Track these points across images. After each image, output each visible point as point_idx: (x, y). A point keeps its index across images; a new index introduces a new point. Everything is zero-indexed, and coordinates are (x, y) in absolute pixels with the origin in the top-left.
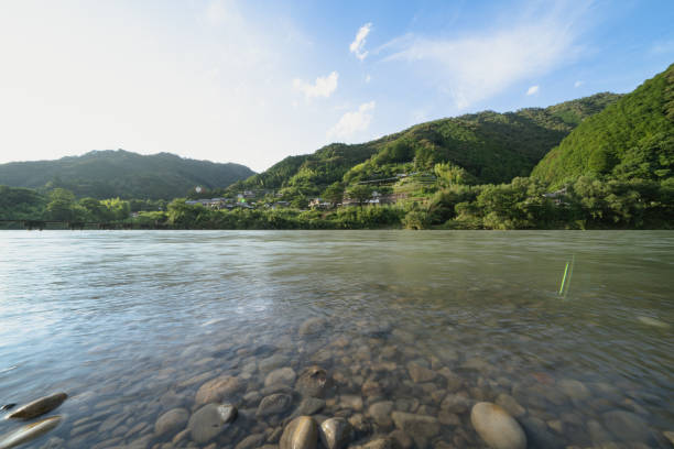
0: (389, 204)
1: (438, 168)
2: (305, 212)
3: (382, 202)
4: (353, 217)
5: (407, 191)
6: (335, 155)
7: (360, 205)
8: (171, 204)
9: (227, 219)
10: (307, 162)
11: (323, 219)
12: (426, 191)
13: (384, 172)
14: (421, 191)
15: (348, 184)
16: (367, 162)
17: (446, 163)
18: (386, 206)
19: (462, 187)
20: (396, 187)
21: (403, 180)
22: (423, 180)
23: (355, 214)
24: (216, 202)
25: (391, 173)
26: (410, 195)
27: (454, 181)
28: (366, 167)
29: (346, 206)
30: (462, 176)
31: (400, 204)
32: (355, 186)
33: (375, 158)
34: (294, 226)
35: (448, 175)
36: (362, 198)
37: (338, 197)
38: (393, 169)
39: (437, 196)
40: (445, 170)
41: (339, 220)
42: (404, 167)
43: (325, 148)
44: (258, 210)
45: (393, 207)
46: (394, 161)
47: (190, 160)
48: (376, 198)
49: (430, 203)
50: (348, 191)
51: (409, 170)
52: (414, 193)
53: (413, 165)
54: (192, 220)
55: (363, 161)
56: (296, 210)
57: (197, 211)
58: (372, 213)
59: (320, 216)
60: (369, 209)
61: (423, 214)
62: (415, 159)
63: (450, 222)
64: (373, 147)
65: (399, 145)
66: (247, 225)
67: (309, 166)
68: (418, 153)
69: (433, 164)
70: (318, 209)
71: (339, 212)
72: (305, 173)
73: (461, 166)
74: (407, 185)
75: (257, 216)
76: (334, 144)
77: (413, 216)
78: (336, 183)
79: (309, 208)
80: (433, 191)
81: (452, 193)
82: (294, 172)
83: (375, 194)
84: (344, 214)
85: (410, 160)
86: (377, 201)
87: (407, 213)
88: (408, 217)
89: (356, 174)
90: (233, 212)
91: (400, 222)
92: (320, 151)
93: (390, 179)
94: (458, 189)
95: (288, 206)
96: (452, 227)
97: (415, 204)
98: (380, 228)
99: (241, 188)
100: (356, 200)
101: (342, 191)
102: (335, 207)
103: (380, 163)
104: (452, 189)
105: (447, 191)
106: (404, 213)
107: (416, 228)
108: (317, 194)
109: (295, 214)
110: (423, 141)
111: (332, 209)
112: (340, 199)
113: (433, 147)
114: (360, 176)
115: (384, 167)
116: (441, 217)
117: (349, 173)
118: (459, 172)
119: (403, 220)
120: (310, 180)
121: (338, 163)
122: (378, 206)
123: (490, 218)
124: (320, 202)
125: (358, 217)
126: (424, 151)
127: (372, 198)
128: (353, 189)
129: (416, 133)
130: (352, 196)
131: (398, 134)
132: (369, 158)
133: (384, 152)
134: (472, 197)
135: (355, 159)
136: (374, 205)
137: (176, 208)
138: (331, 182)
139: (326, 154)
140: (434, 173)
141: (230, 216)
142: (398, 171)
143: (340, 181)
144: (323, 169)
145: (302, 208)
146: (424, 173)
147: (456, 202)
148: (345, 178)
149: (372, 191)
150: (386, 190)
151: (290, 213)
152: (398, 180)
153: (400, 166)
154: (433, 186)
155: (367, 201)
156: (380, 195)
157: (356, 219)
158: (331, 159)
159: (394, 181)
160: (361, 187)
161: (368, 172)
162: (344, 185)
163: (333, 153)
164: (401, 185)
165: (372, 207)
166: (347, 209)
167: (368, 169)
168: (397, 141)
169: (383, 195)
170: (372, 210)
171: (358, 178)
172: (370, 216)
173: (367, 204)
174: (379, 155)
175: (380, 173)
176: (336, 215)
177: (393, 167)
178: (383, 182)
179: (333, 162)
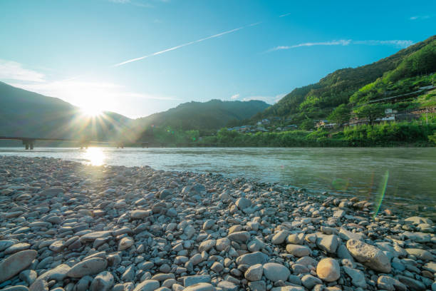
0: (409, 120)
2: (312, 133)
3: (397, 119)
4: (361, 136)
6: (341, 79)
7: (370, 123)
8: (219, 131)
9: (253, 139)
10: (312, 91)
11: (330, 138)
13: (400, 88)
15: (355, 105)
16: (378, 80)
18: (406, 123)
20: (421, 100)
21: (431, 92)
23: (364, 132)
24: (244, 128)
25: (412, 88)
28: (376, 86)
29: (353, 127)
32: (363, 106)
33: (387, 76)
34: (303, 144)
36: (372, 116)
37: (345, 117)
38: (415, 83)
41: (346, 139)
43: (330, 76)
44: (274, 133)
45: (415, 123)
46: (414, 74)
47: (227, 102)
48: (390, 115)
50: (355, 111)
54: (231, 141)
55: (373, 80)
56: (304, 131)
57: (234, 135)
58: (385, 131)
59: (326, 135)
60: (381, 127)
64: (385, 64)
65: (422, 56)
66: (266, 144)
67: (315, 94)
70: (324, 129)
71: (346, 131)
72: (312, 100)
75: (273, 137)
76: (339, 70)
78: (343, 105)
79: (316, 129)
82: (302, 100)
83: (390, 111)
84: (352, 133)
86: (392, 118)
89: (364, 95)
90: (256, 134)
92: (325, 80)
93: (412, 92)
95: (297, 128)
98: (398, 145)
99: (260, 117)
100: (365, 119)
101: (349, 112)
102: (342, 126)
103: (395, 79)
106: (432, 129)
108: (322, 117)
109: (302, 134)
111: (338, 129)
112: (347, 120)
114: (370, 95)
115: (400, 83)
117: (356, 95)
119: (430, 137)
120: (316, 105)
121: (344, 87)
122: (394, 124)
124: (326, 123)
125: (369, 134)
127: (384, 116)
128: (362, 108)
130: (360, 116)
131: (423, 43)
132: (381, 76)
133: (401, 67)
135: (363, 80)
136: (390, 121)
137: (221, 133)
139: (331, 81)
141: (254, 138)
142: (422, 84)
143: (346, 102)
144: (329, 95)
145: (309, 130)
148: (351, 100)
149: (384, 109)
150: (401, 106)
151: (299, 134)
152: (423, 93)
153: (424, 78)
155: (378, 119)
156: (395, 112)
157: (365, 137)
158: (336, 84)
159: (415, 96)
160: (370, 106)
161: (380, 91)
162: (350, 107)
163: (338, 78)
164: (427, 99)
165: (385, 125)
166: (355, 129)
167: (379, 88)
168: (420, 52)
169: (399, 112)
170: (385, 127)
171: (367, 98)
172: (382, 133)
173: (379, 122)
174: (393, 72)
175: (395, 89)
176: (342, 134)
177: (414, 80)
178: (400, 99)
179: (338, 86)
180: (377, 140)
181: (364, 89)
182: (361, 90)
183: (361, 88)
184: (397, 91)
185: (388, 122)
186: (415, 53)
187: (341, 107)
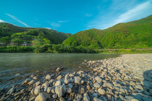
0: (30, 46)
1: (44, 39)
3: (27, 45)
4: (15, 49)
5: (35, 43)
6: (8, 27)
7: (19, 45)
12: (41, 44)
14: (40, 44)
15: (13, 38)
16: (22, 33)
17: (46, 38)
18: (29, 47)
19: (50, 44)
20: (33, 42)
21: (35, 40)
22: (40, 41)
23: (16, 48)
25: (31, 38)
26: (37, 44)
27: (48, 42)
28: (22, 34)
29: (12, 45)
30: (50, 42)
31: (34, 46)
32: (17, 39)
33: (25, 33)
35: (47, 41)
36: (19, 43)
37: (8, 41)
38: (32, 37)
39: (44, 46)
40: (46, 40)
41: (7, 50)
42: (35, 37)
45: (31, 47)
46: (32, 35)
48: (25, 44)
49: (42, 47)
50: (13, 40)
51: (37, 38)
52: (38, 44)
53: (38, 37)
55: (21, 32)
58: (23, 48)
60: (22, 47)
61: (40, 49)
62: (39, 36)
63: (46, 52)
64: (25, 29)
68: (40, 34)
69: (43, 38)
73: (50, 40)
74: (36, 42)
77: (37, 50)
78: (8, 37)
80: (43, 44)
81: (47, 45)
83: (25, 43)
84: (10, 48)
85: (37, 36)
86: (26, 45)
87: (35, 49)
88: (35, 50)
89: (18, 36)
91: (33, 51)
93: (31, 39)
94: (49, 44)
96: (47, 53)
97: (38, 47)
100: (17, 44)
101: (10, 40)
102: (6, 45)
103: (27, 34)
104: (47, 44)
105: (46, 45)
106: (34, 49)
107: (38, 53)
110: (41, 32)
111: (4, 45)
112: (9, 43)
113: (43, 34)
114: (20, 36)
115: (29, 36)
116: (44, 50)
117: (14, 34)
118: (49, 41)
121: (9, 30)
122: (26, 46)
123: (55, 51)
125: (17, 49)
126: (41, 34)
127: (23, 44)
128: (16, 40)
129: (39, 29)
130: (15, 42)
131: (34, 28)
132: (24, 32)
133: (29, 32)
134: (51, 47)
135: (17, 31)
136: (25, 45)
138: (5, 36)
139: (3, 25)
140: (43, 40)
142: (33, 38)
143: (10, 36)
144: (1, 31)
146: (41, 39)
147: (48, 47)
148: (12, 36)
149: (23, 42)
150: (28, 42)
152: (33, 40)
153: (34, 36)
154: (43, 43)
155: (21, 44)
156: (27, 43)
157: (16, 49)
158: (5, 28)
159: (32, 40)
160: (19, 40)
161: (23, 36)
162: (11, 38)
163: (7, 26)
164: (34, 41)
165: (23, 46)
166: (12, 46)
167: (23, 35)
168: (34, 30)
169: (28, 43)
170: (23, 47)
171: (18, 37)
172: (22, 49)
173: (21, 45)
174: (27, 32)
175: (27, 37)
176: (6, 48)
177: (32, 36)
178: (28, 40)
179: (6, 29)
180: (20, 51)
181: (17, 34)
182: (16, 34)
183: (16, 33)
184: (27, 38)
185: (24, 46)
186: (32, 30)
187: (7, 37)
